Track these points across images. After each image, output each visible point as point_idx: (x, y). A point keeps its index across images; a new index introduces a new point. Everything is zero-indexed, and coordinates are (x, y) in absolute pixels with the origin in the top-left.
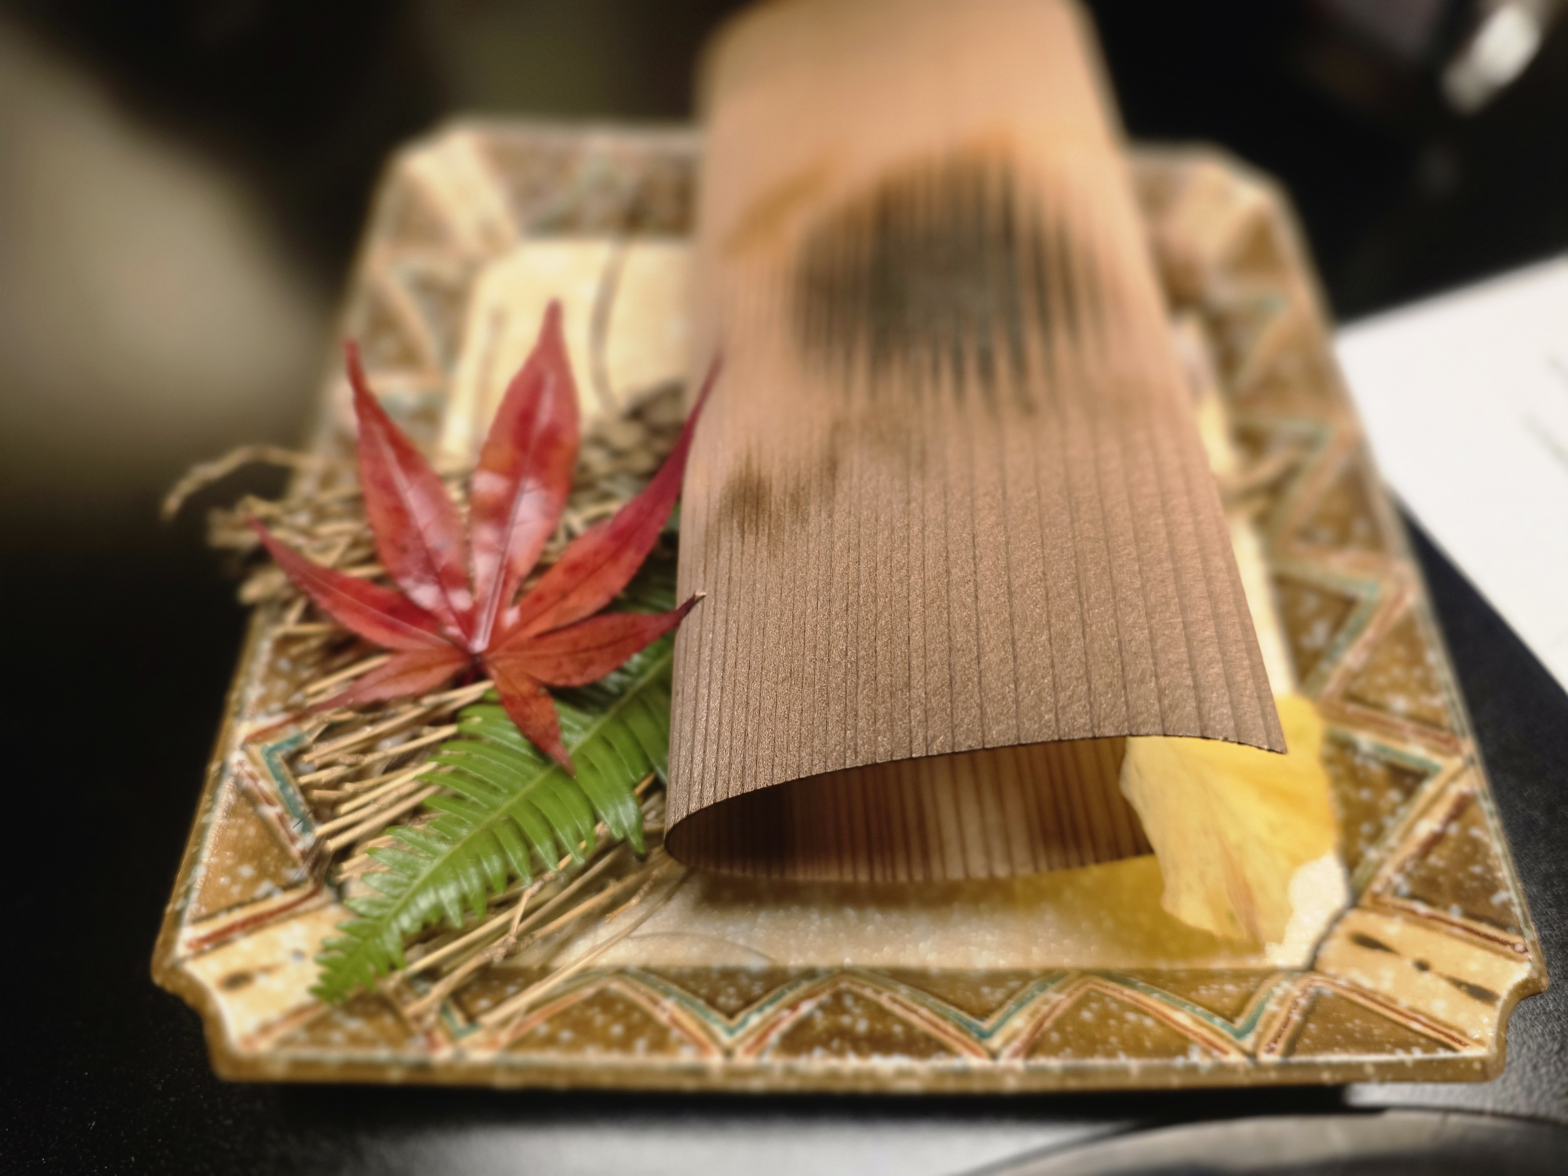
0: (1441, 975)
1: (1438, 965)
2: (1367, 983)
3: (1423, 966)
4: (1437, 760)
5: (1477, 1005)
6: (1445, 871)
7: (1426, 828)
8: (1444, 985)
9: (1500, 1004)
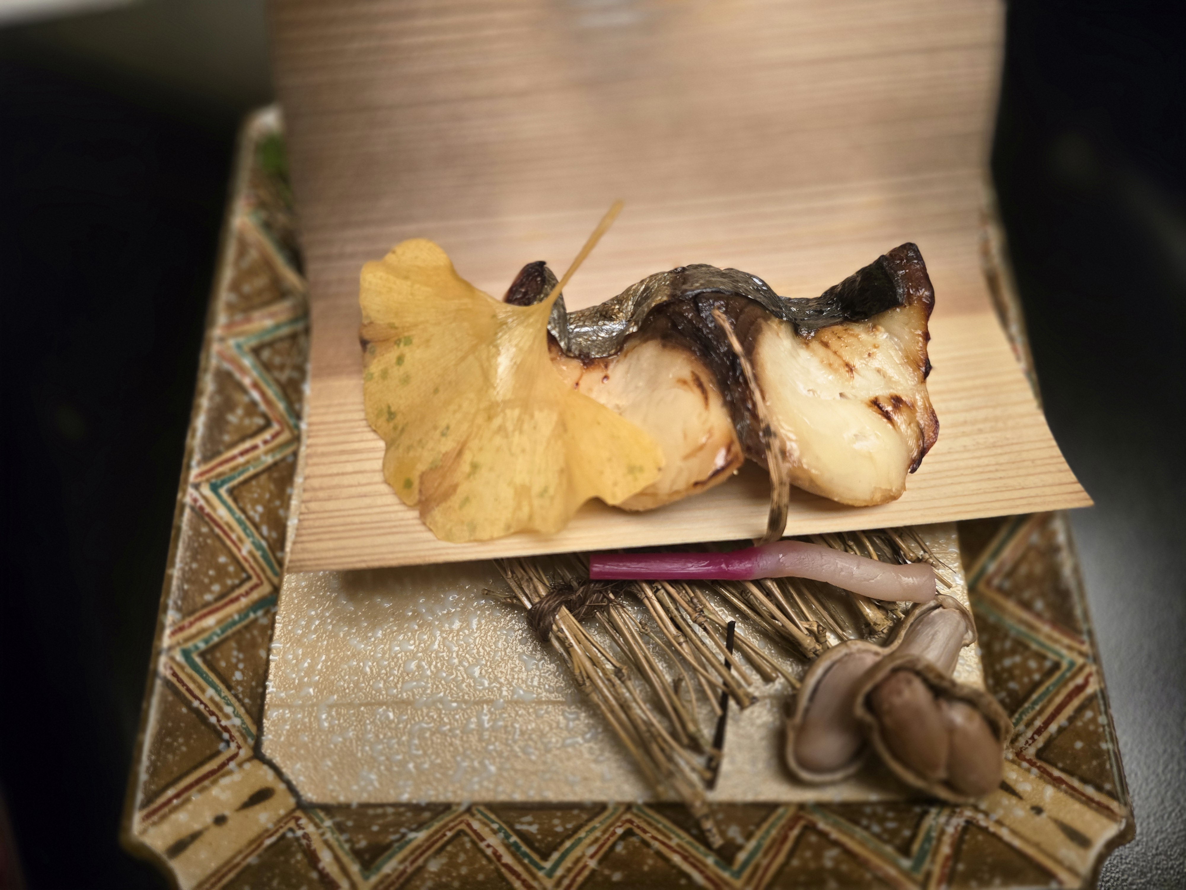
0: (207, 828)
1: (216, 831)
2: (225, 781)
3: (220, 820)
4: (374, 879)
5: (171, 841)
6: (287, 862)
7: (326, 858)
8: (197, 827)
9: (165, 857)
